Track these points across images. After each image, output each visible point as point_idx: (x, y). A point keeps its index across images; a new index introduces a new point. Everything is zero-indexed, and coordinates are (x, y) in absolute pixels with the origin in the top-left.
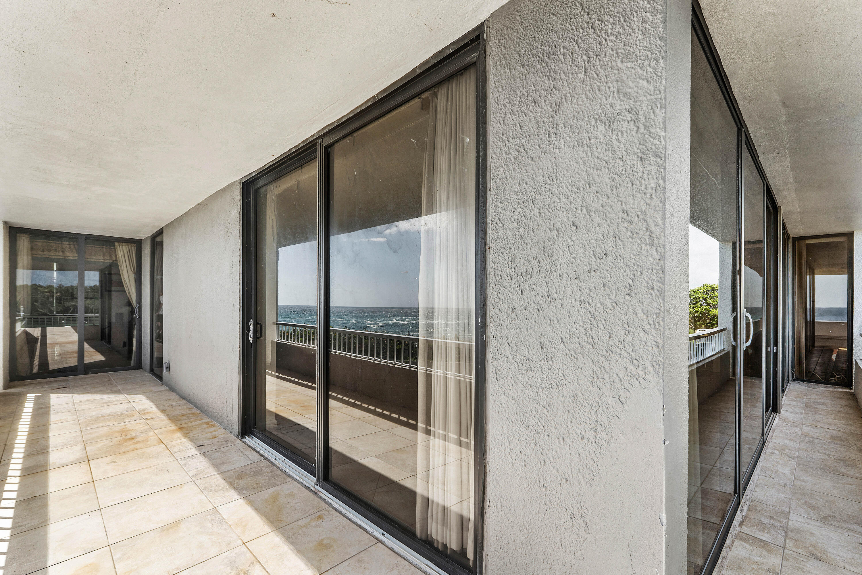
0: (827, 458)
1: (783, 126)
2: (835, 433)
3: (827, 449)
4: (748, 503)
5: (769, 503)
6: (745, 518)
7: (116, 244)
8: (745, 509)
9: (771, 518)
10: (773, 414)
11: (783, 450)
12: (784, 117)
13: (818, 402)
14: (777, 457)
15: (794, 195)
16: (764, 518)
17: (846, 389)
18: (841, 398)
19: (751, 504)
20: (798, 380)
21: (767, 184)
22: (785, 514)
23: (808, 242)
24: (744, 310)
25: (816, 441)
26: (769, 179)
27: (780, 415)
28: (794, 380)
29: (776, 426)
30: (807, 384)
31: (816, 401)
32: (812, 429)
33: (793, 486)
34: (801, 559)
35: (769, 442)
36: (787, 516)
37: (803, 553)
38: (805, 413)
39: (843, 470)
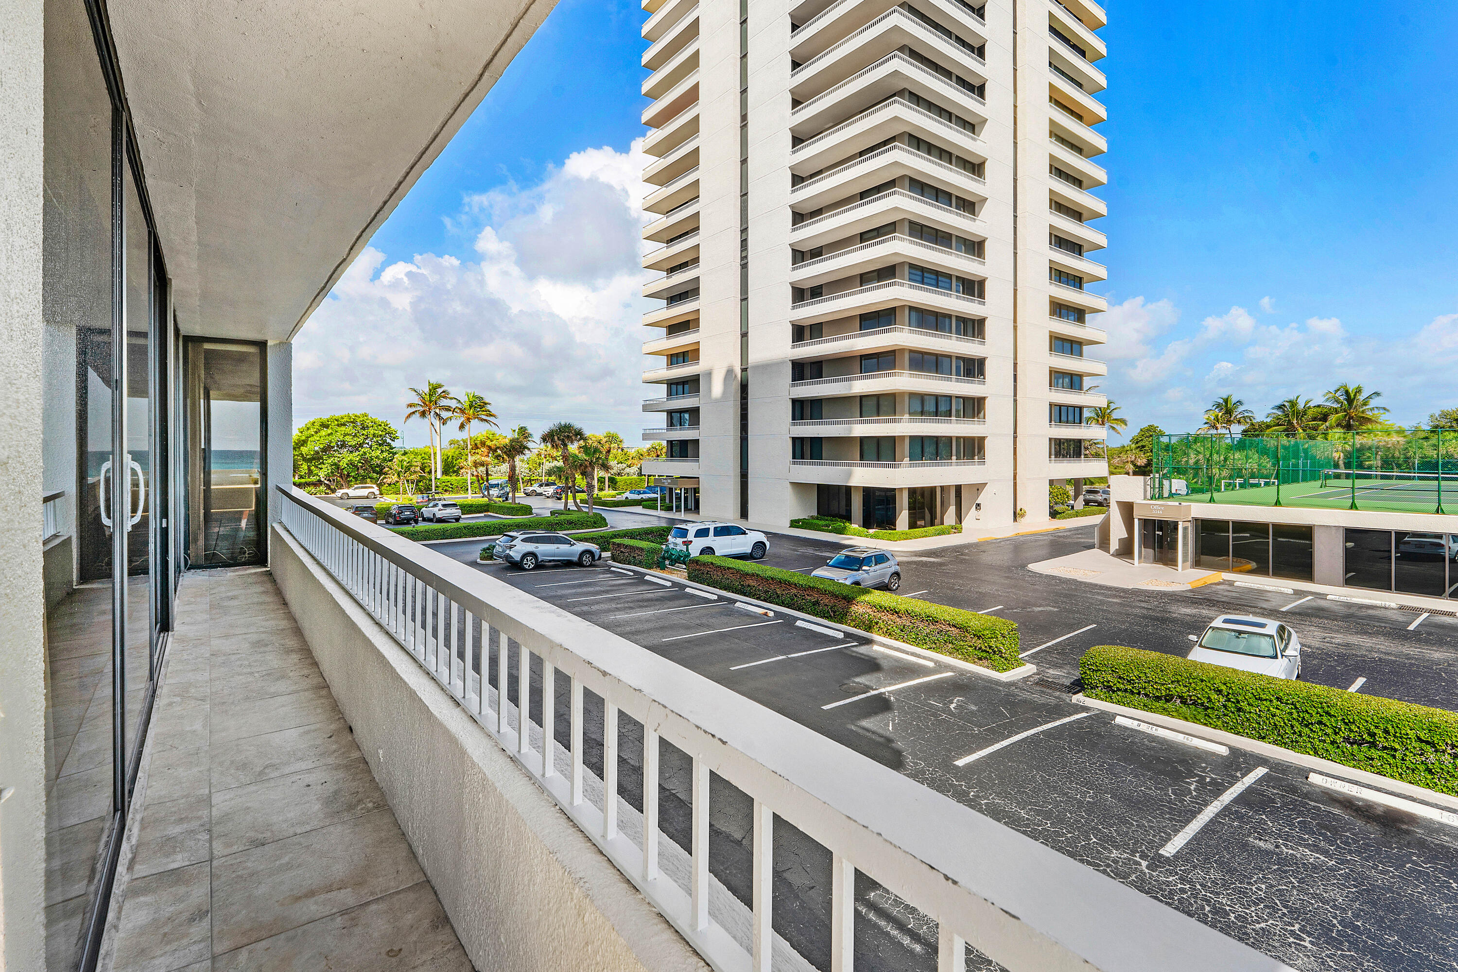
0: (251, 679)
1: (193, 140)
2: (255, 637)
3: (250, 666)
4: (138, 817)
5: (175, 796)
6: (136, 849)
8: (136, 831)
9: (181, 820)
10: (162, 635)
11: (187, 692)
12: (197, 125)
13: (228, 597)
14: (179, 708)
15: (194, 265)
16: (172, 828)
17: (258, 568)
18: (256, 583)
19: (146, 814)
20: (194, 568)
21: (154, 232)
22: (204, 800)
23: (207, 346)
24: (127, 458)
25: (233, 658)
26: (157, 226)
27: (173, 633)
28: (189, 569)
29: (170, 654)
30: (207, 572)
31: (224, 595)
32: (224, 641)
33: (209, 745)
34: (238, 860)
35: (161, 687)
36: (208, 801)
37: (240, 849)
38: (211, 619)
39: (272, 690)
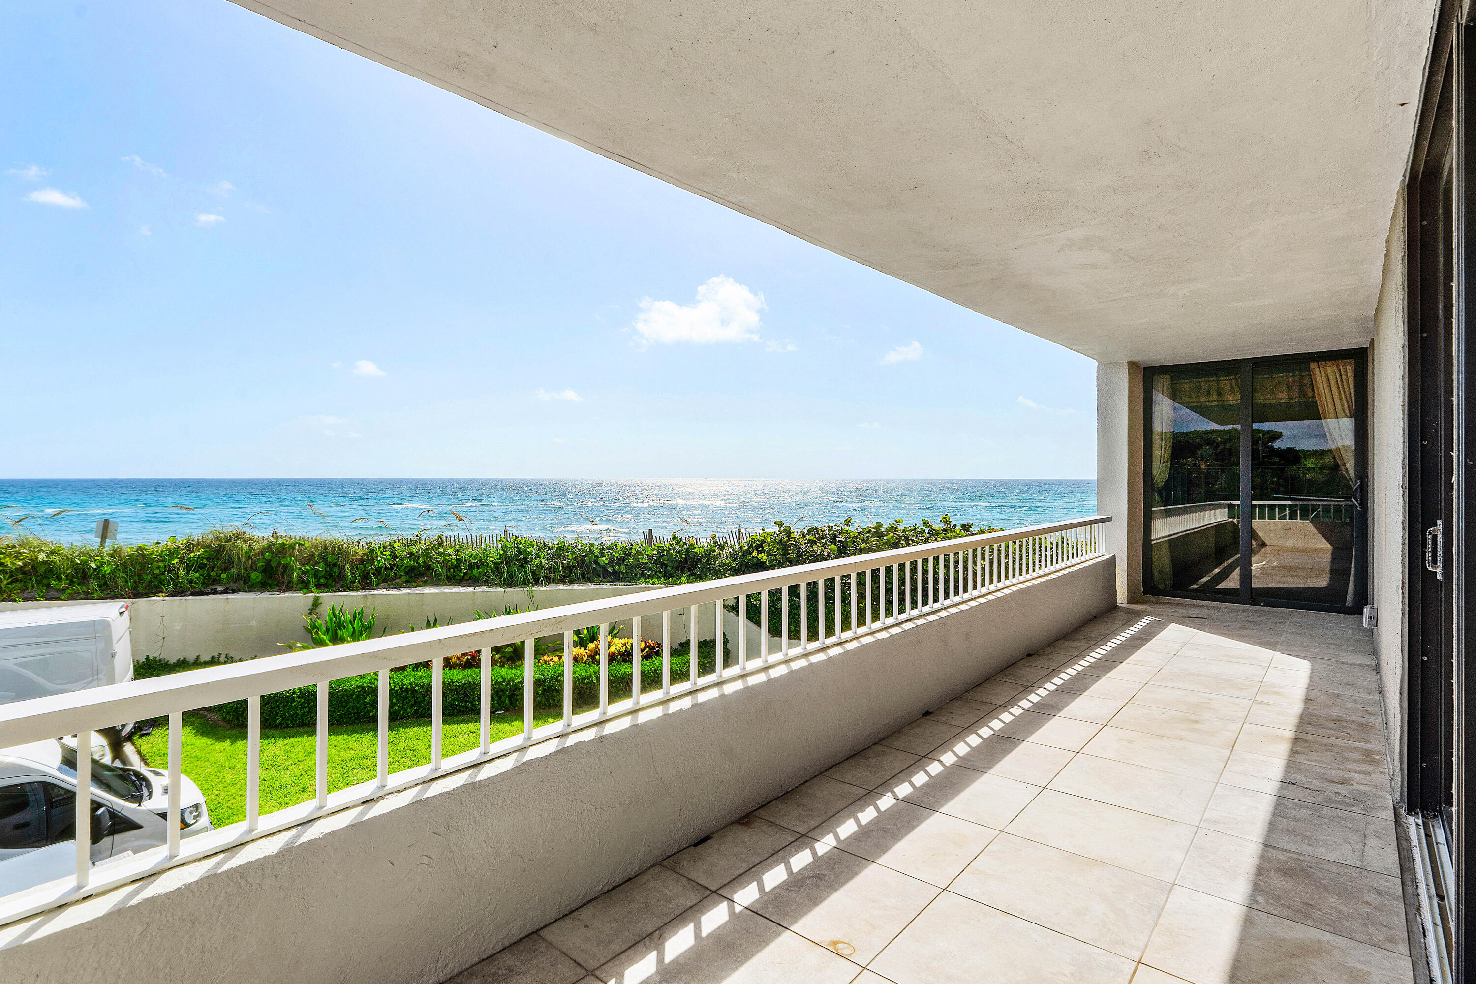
7: (1313, 365)
